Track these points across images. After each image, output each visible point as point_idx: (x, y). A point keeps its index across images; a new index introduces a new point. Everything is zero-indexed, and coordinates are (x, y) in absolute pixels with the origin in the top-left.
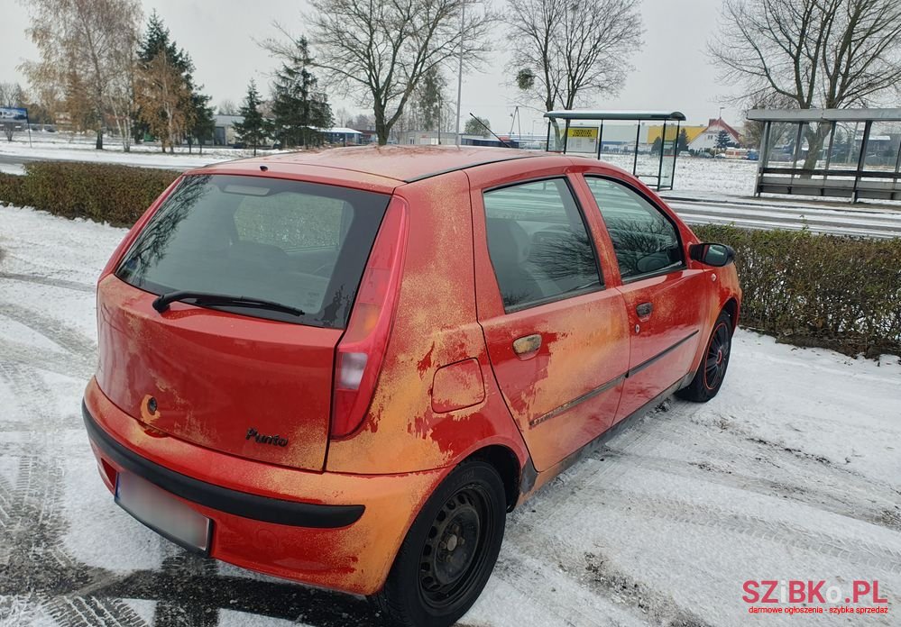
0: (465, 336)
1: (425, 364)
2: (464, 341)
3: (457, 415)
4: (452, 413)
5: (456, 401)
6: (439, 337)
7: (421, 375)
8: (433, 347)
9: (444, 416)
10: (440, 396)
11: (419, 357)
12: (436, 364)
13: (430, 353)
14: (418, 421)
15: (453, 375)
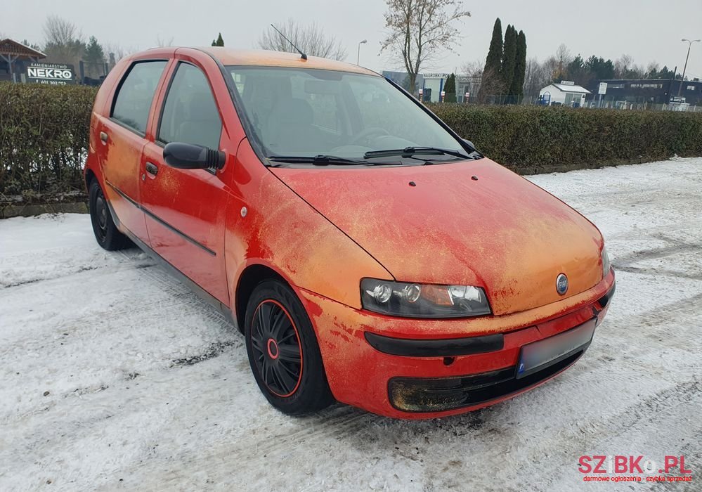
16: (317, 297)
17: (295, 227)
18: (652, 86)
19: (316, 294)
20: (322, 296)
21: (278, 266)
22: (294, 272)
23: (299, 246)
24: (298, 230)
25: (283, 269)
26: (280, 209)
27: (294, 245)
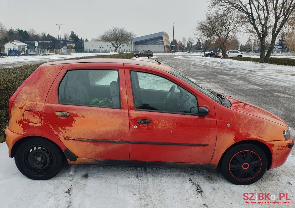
0: (36, 105)
1: (21, 108)
2: (35, 106)
3: (30, 124)
4: (29, 123)
5: (31, 120)
6: (28, 103)
7: (20, 110)
8: (25, 105)
9: (26, 123)
10: (25, 117)
11: (20, 106)
12: (25, 109)
13: (23, 106)
14: (19, 121)
15: (30, 113)
16: (272, 142)
17: (256, 124)
18: (48, 41)
19: (271, 141)
20: (273, 141)
21: (255, 138)
22: (262, 137)
23: (260, 129)
24: (258, 125)
25: (258, 138)
26: (247, 120)
27: (258, 129)
